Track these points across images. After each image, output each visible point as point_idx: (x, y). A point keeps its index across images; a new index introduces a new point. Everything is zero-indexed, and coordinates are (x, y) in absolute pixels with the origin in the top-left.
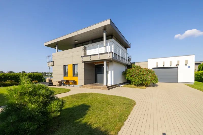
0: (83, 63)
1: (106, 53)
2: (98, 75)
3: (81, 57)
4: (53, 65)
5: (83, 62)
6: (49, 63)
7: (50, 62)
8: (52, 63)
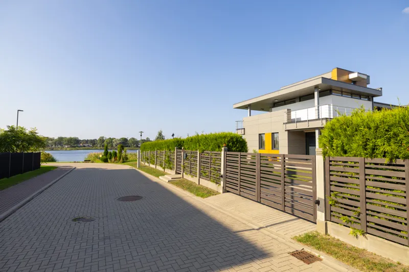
0: (287, 132)
1: (319, 119)
2: (310, 148)
3: (284, 123)
4: (244, 134)
5: (286, 130)
6: (238, 131)
7: (240, 129)
8: (243, 130)
